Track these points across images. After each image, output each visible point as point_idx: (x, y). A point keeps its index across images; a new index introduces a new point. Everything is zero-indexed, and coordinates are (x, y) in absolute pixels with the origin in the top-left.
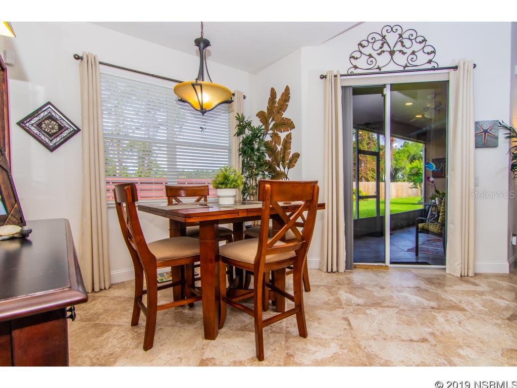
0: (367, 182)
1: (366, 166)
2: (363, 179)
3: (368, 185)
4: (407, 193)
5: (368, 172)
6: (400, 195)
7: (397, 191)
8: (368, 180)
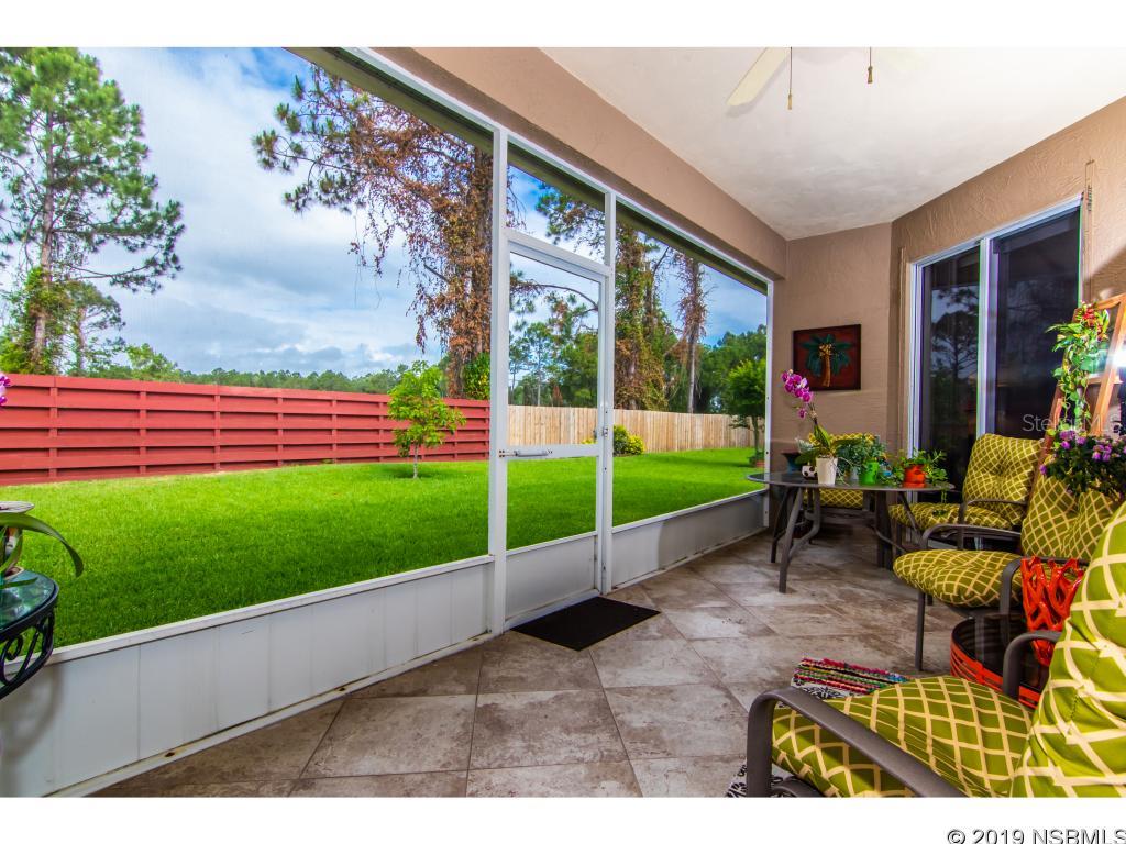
0: (640, 412)
1: (641, 373)
2: (633, 402)
3: (643, 418)
4: (726, 438)
5: (645, 388)
6: (712, 442)
7: (708, 435)
8: (642, 407)
